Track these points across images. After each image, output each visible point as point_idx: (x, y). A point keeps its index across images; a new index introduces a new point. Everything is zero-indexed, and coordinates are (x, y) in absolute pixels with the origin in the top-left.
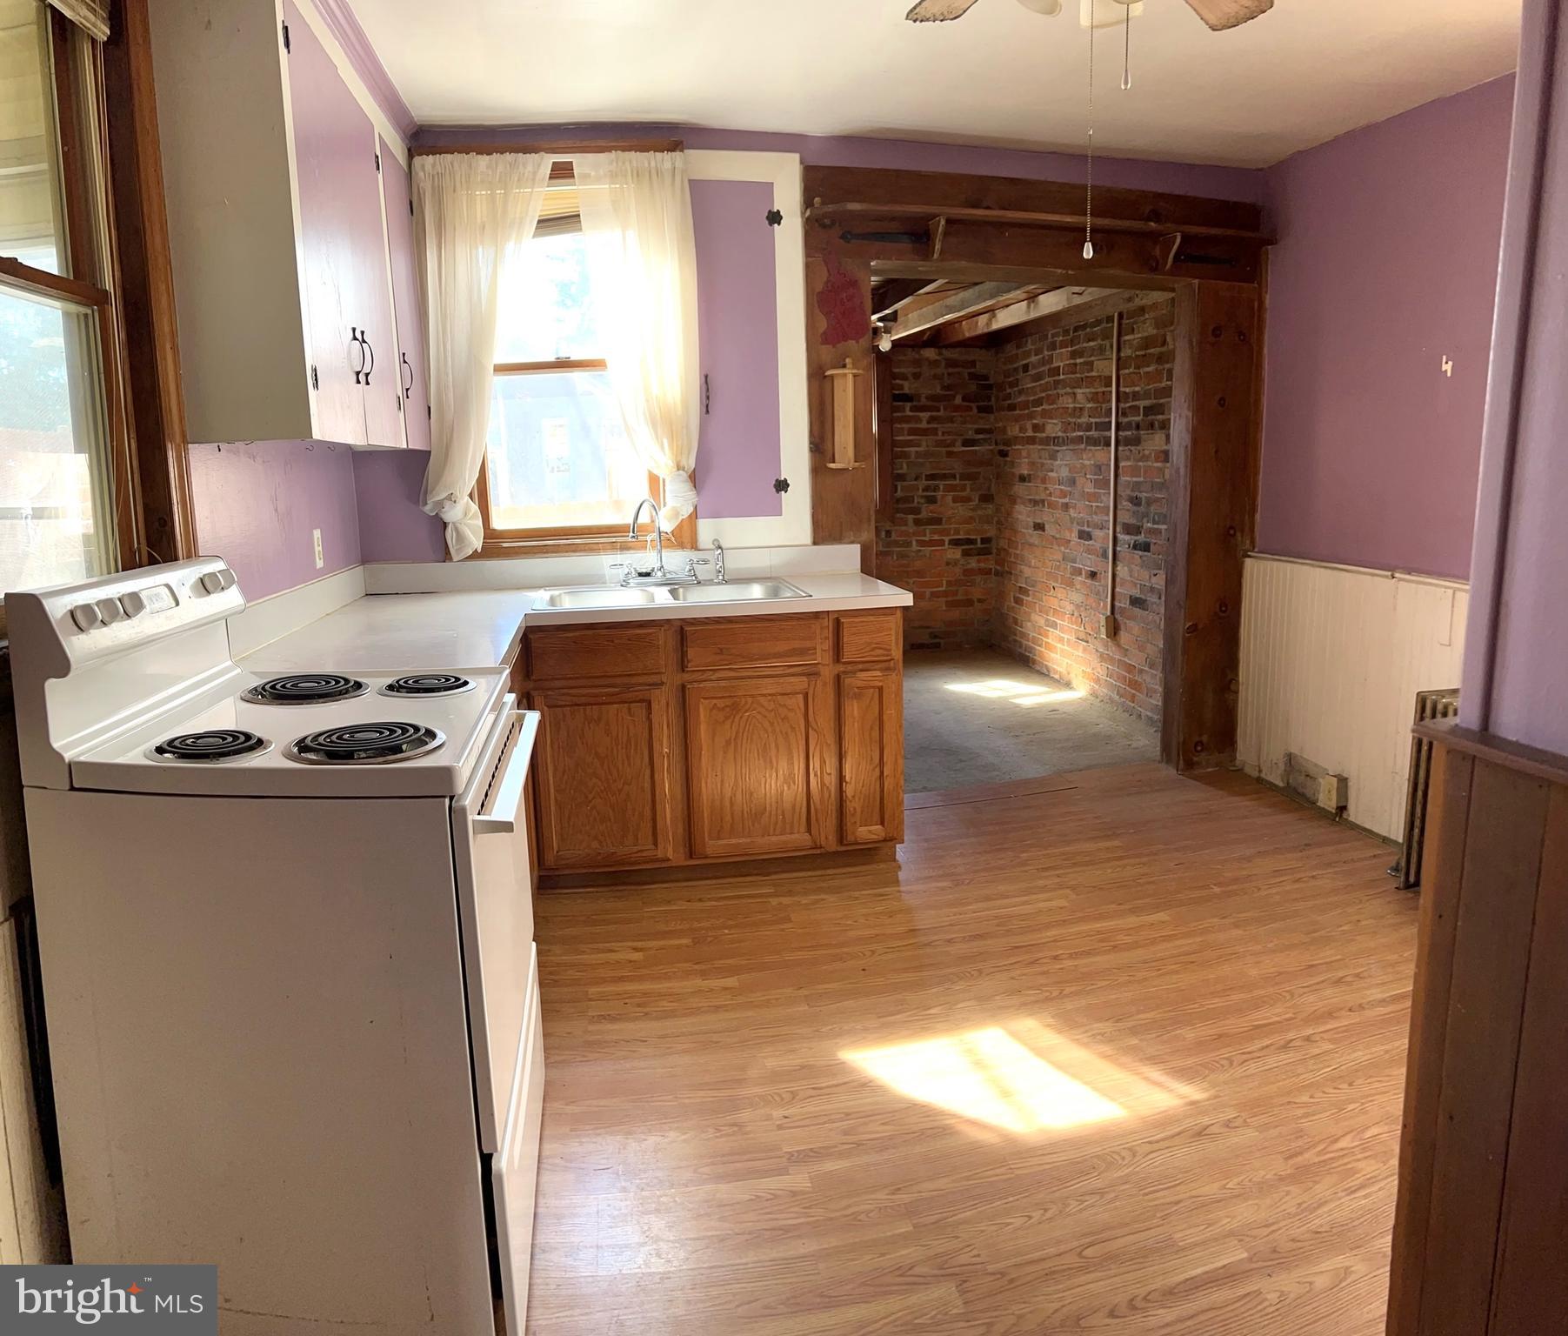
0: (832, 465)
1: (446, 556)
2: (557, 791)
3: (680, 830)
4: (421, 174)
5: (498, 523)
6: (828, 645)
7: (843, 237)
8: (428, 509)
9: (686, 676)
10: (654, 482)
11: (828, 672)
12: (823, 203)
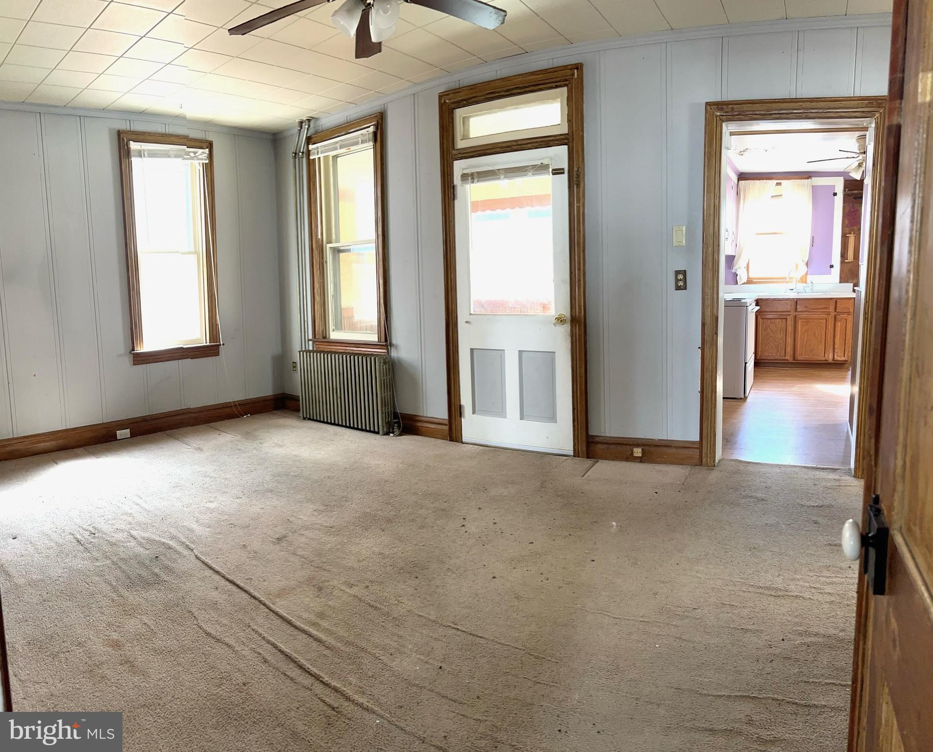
0: (846, 261)
1: (737, 283)
2: (761, 340)
3: (792, 353)
4: (741, 186)
5: (751, 276)
6: (833, 307)
7: (854, 198)
8: (733, 271)
9: (797, 313)
10: (797, 266)
11: (833, 314)
12: (849, 190)
